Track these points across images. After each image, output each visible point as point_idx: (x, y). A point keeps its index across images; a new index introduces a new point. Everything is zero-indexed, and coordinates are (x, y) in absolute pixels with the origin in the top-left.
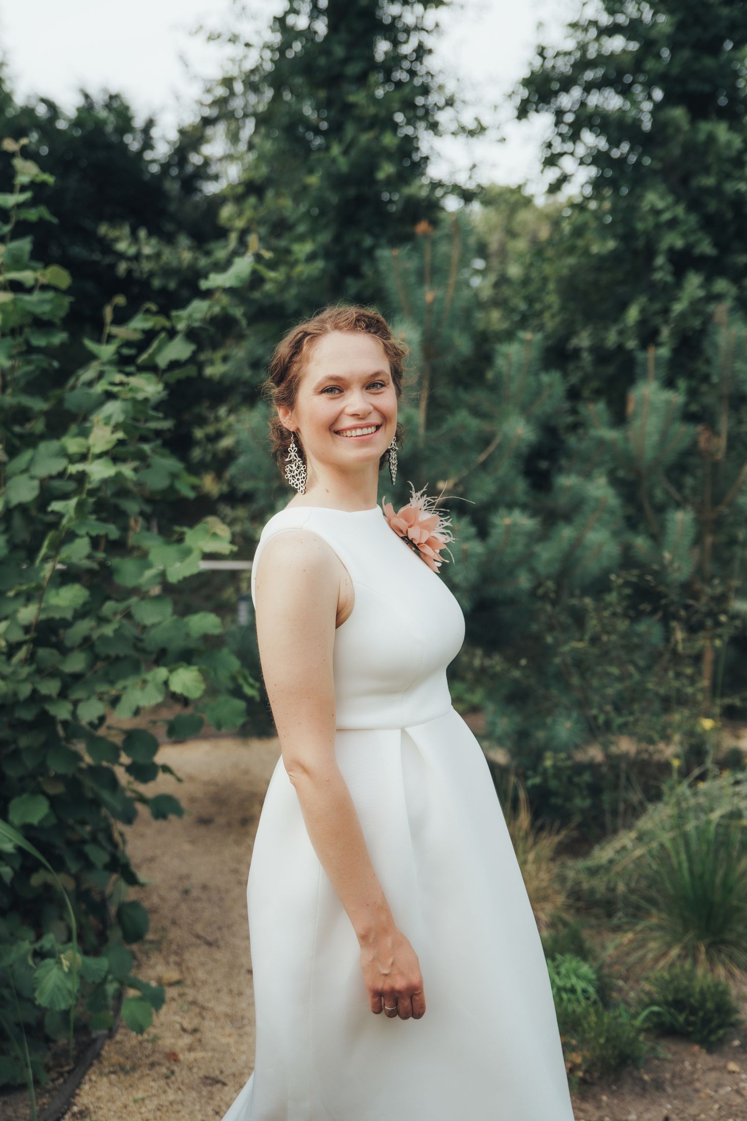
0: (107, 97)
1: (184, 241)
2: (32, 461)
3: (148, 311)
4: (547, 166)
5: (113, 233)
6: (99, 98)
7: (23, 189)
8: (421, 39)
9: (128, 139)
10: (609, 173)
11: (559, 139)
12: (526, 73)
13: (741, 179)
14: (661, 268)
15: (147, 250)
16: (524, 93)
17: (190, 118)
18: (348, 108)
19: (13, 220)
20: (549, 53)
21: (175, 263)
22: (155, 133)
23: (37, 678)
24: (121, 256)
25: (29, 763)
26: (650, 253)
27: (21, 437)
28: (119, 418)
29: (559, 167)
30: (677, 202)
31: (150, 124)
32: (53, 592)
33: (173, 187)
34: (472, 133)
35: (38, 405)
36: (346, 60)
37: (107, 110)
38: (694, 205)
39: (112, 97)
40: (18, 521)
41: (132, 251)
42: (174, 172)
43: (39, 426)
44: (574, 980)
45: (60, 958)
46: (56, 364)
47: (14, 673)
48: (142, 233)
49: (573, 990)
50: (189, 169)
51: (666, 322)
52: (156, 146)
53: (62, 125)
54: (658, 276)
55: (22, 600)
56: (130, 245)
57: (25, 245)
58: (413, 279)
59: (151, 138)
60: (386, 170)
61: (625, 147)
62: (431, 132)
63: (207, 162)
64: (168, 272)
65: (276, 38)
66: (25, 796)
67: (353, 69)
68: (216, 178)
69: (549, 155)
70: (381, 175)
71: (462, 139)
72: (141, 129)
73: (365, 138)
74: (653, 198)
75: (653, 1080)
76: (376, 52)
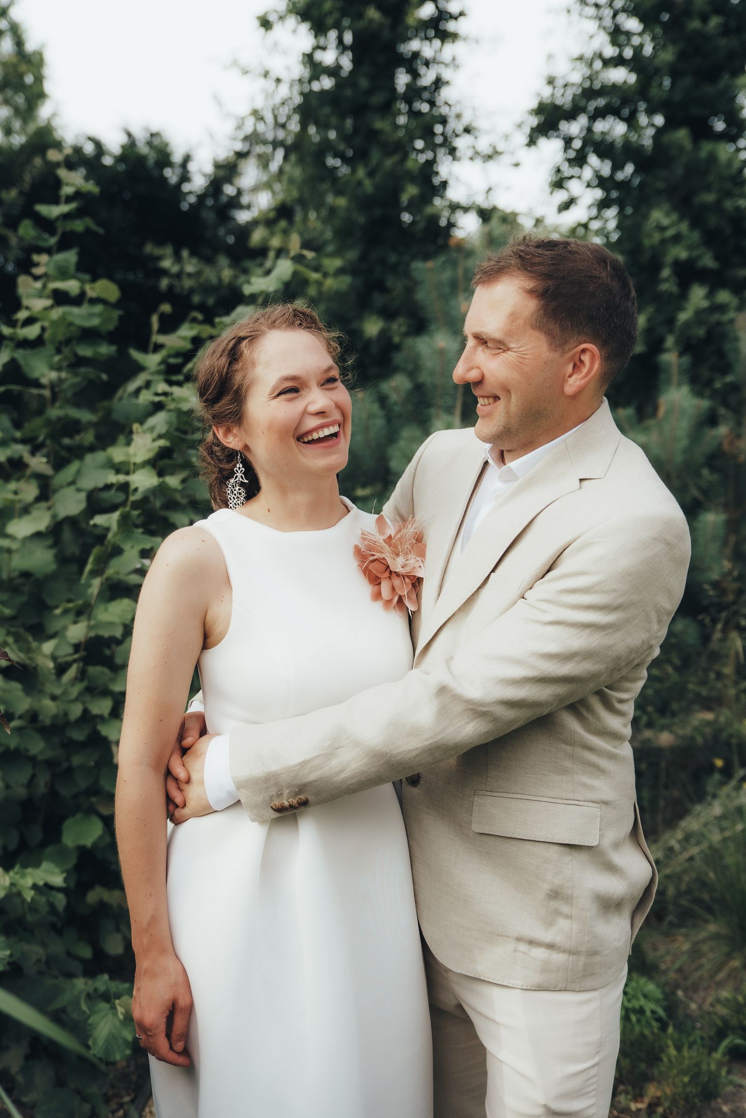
0: (148, 135)
1: (223, 261)
2: (78, 472)
3: (194, 320)
4: (556, 189)
5: (158, 251)
6: (141, 136)
7: (69, 199)
8: (439, 71)
9: (168, 172)
10: (614, 194)
11: (567, 164)
12: (534, 104)
13: (742, 196)
14: (666, 280)
15: (190, 268)
16: (534, 121)
17: (224, 153)
18: (373, 135)
19: (60, 231)
20: (559, 83)
21: (214, 280)
22: (192, 167)
23: (88, 698)
24: (164, 272)
25: (82, 783)
26: (655, 266)
27: (69, 449)
28: (162, 429)
29: (567, 190)
30: (681, 219)
31: (187, 159)
32: (102, 607)
33: (209, 216)
34: (489, 157)
35: (86, 416)
36: (370, 92)
37: (149, 147)
38: (696, 222)
39: (152, 135)
40: (67, 534)
41: (175, 269)
42: (210, 202)
43: (88, 437)
44: (642, 1001)
45: (114, 1004)
46: (104, 377)
47: (65, 693)
48: (185, 253)
49: (641, 1011)
50: (224, 199)
51: (671, 331)
52: (193, 179)
53: (107, 161)
54: (664, 287)
55: (71, 616)
56: (174, 264)
57: (70, 257)
58: (447, 290)
59: (188, 172)
60: (411, 191)
61: (629, 169)
62: (450, 158)
63: (240, 192)
64: (207, 289)
65: (306, 73)
66: (79, 816)
67: (377, 99)
68: (248, 207)
69: (558, 178)
70: (405, 198)
71: (478, 162)
72: (180, 164)
73: (389, 163)
74: (659, 216)
75: (732, 1111)
76: (397, 84)
